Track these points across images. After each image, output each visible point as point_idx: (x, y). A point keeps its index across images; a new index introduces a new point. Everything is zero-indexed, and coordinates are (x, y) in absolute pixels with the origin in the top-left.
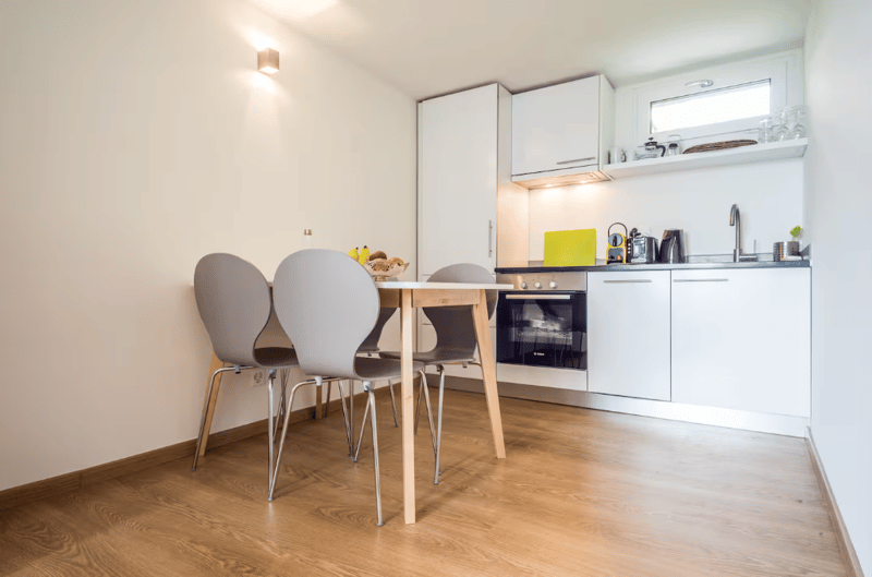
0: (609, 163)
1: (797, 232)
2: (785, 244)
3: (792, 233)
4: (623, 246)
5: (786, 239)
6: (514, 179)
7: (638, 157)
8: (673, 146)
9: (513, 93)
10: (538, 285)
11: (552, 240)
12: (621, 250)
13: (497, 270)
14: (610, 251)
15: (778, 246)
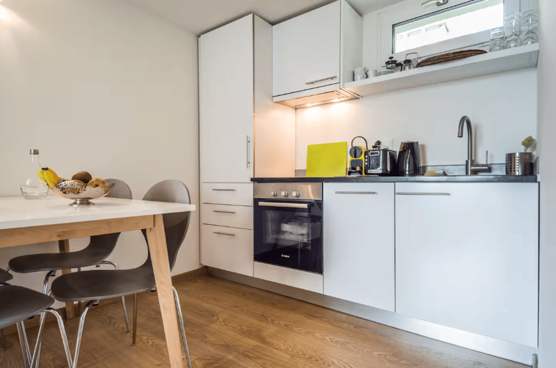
0: (354, 80)
1: (529, 142)
2: (517, 155)
3: (524, 144)
4: (362, 157)
5: (519, 149)
6: (276, 99)
7: (377, 74)
8: (408, 62)
9: (273, 24)
10: (283, 193)
11: (314, 152)
12: (361, 160)
13: (254, 180)
14: (352, 162)
15: (510, 157)
